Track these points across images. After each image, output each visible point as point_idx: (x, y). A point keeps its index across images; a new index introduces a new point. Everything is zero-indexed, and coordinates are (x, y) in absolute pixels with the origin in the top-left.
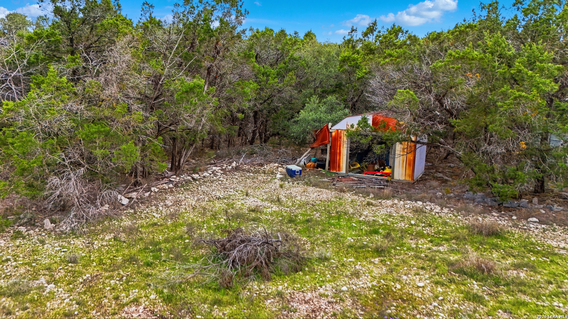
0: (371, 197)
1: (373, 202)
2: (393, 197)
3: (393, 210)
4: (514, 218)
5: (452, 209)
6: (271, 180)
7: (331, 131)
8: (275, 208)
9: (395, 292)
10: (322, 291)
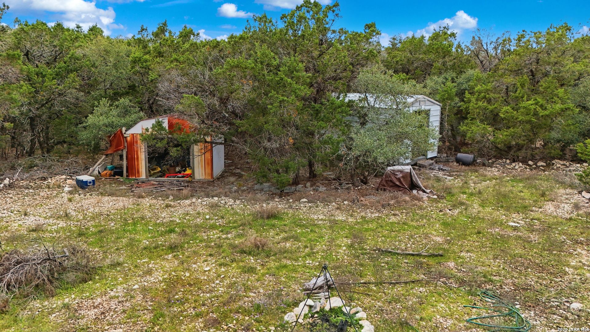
0: (170, 199)
1: (172, 203)
2: (192, 196)
3: (190, 209)
4: (291, 200)
5: (243, 200)
6: (57, 194)
7: (125, 136)
8: (62, 224)
9: (184, 280)
10: (112, 294)
